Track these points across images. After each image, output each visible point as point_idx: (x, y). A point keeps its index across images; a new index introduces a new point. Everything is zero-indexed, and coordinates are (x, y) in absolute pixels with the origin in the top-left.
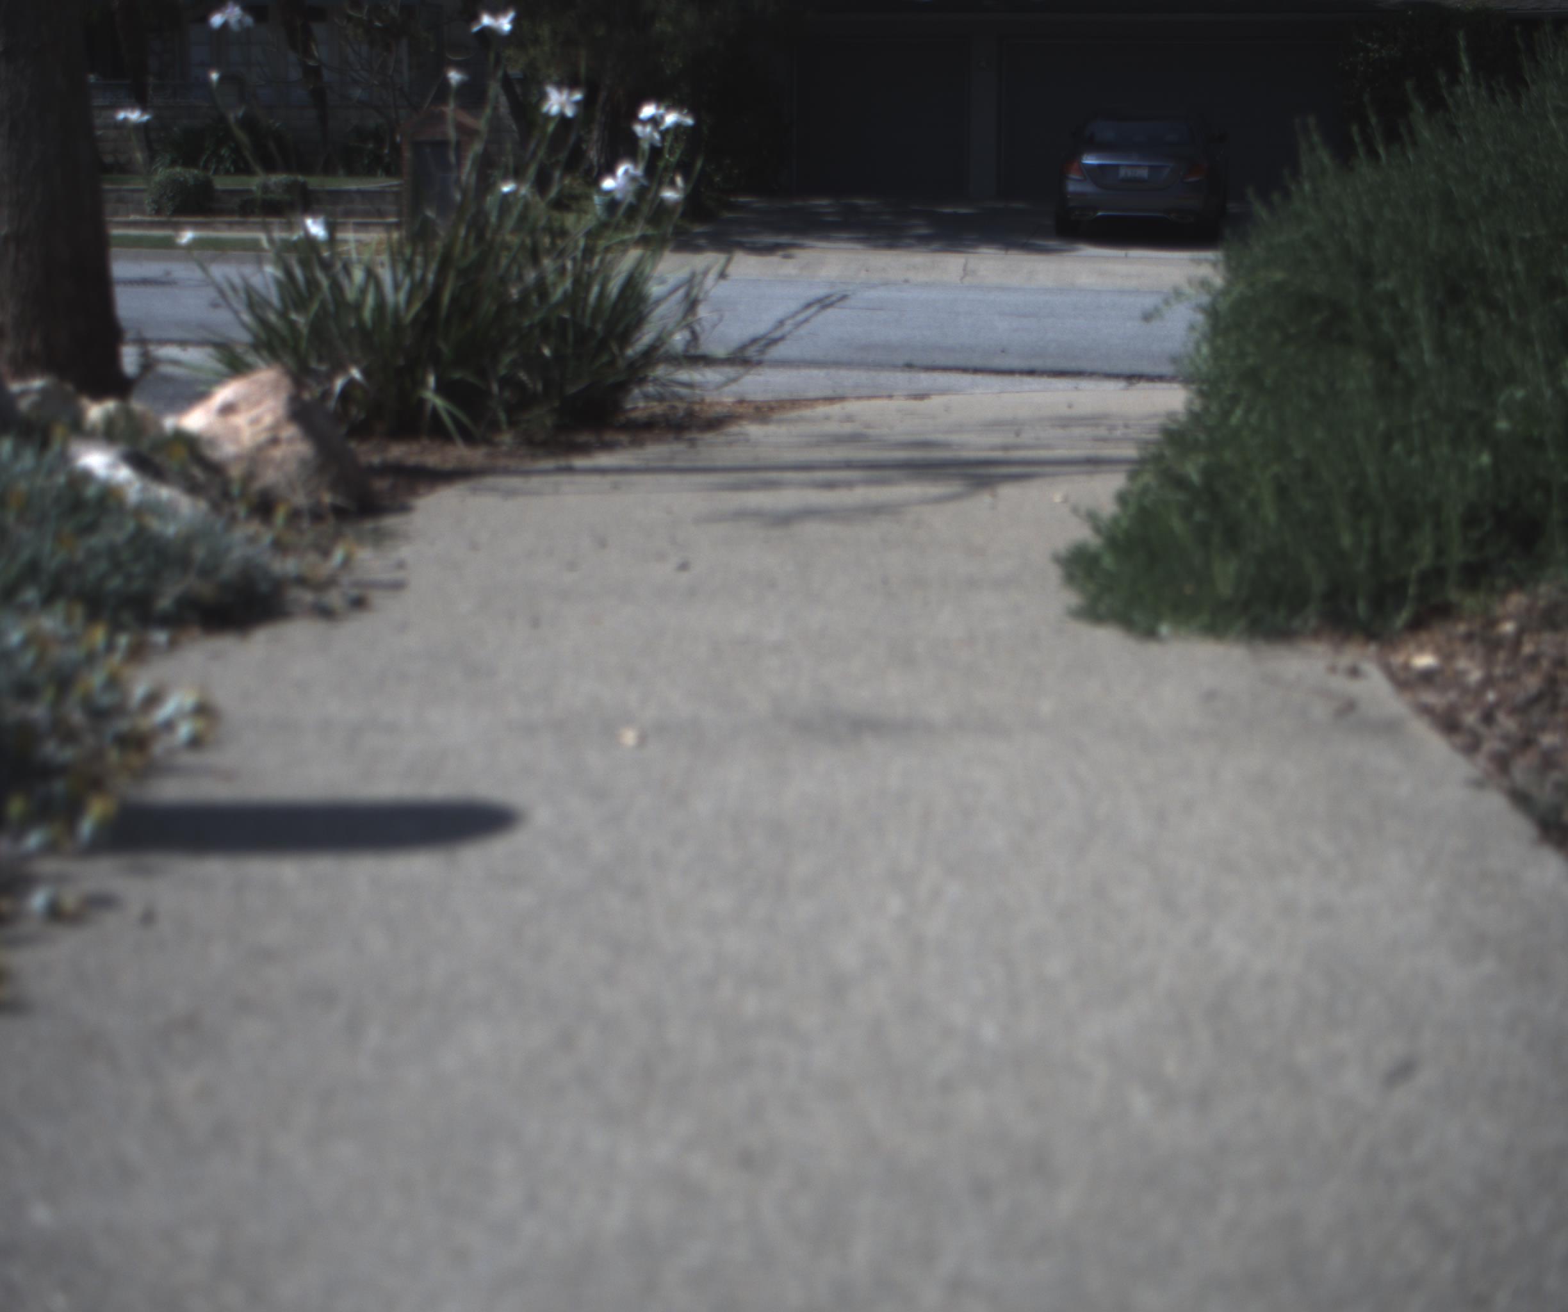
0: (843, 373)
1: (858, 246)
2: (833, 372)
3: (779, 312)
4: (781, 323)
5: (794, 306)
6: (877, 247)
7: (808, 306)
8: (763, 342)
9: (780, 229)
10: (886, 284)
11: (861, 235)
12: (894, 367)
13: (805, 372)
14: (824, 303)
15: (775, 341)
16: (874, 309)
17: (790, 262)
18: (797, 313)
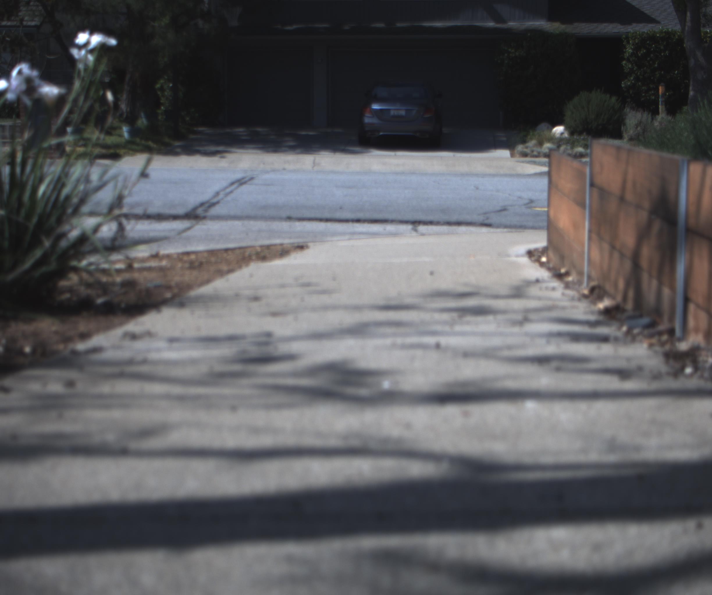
0: (252, 223)
1: (258, 151)
2: (246, 222)
3: (217, 187)
4: (217, 194)
5: (224, 184)
6: (268, 152)
7: (232, 184)
8: (207, 205)
9: (218, 143)
10: (274, 171)
11: (260, 146)
12: (280, 219)
13: (230, 223)
14: (241, 182)
15: (213, 205)
16: (268, 185)
17: (224, 160)
18: (226, 188)
